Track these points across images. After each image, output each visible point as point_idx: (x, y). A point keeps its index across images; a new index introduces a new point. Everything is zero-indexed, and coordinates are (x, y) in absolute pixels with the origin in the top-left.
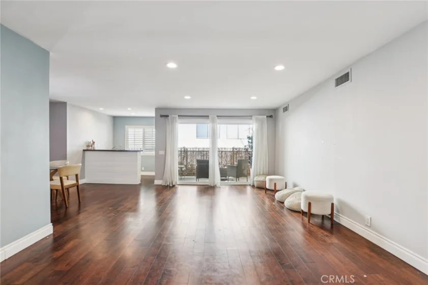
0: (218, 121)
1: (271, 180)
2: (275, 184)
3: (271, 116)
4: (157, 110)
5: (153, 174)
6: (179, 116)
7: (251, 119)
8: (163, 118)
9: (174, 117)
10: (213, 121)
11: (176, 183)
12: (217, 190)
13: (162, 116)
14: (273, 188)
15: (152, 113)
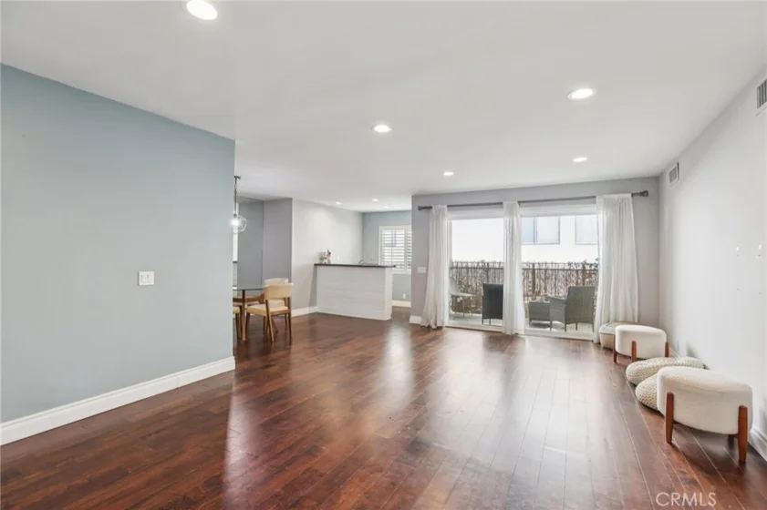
0: (522, 211)
1: (624, 334)
2: (634, 344)
3: (644, 194)
4: (415, 198)
5: (408, 304)
6: (448, 206)
7: (595, 202)
8: (423, 212)
9: (440, 210)
10: (511, 212)
11: (443, 322)
12: (519, 344)
13: (421, 208)
14: (628, 352)
15: (407, 205)
